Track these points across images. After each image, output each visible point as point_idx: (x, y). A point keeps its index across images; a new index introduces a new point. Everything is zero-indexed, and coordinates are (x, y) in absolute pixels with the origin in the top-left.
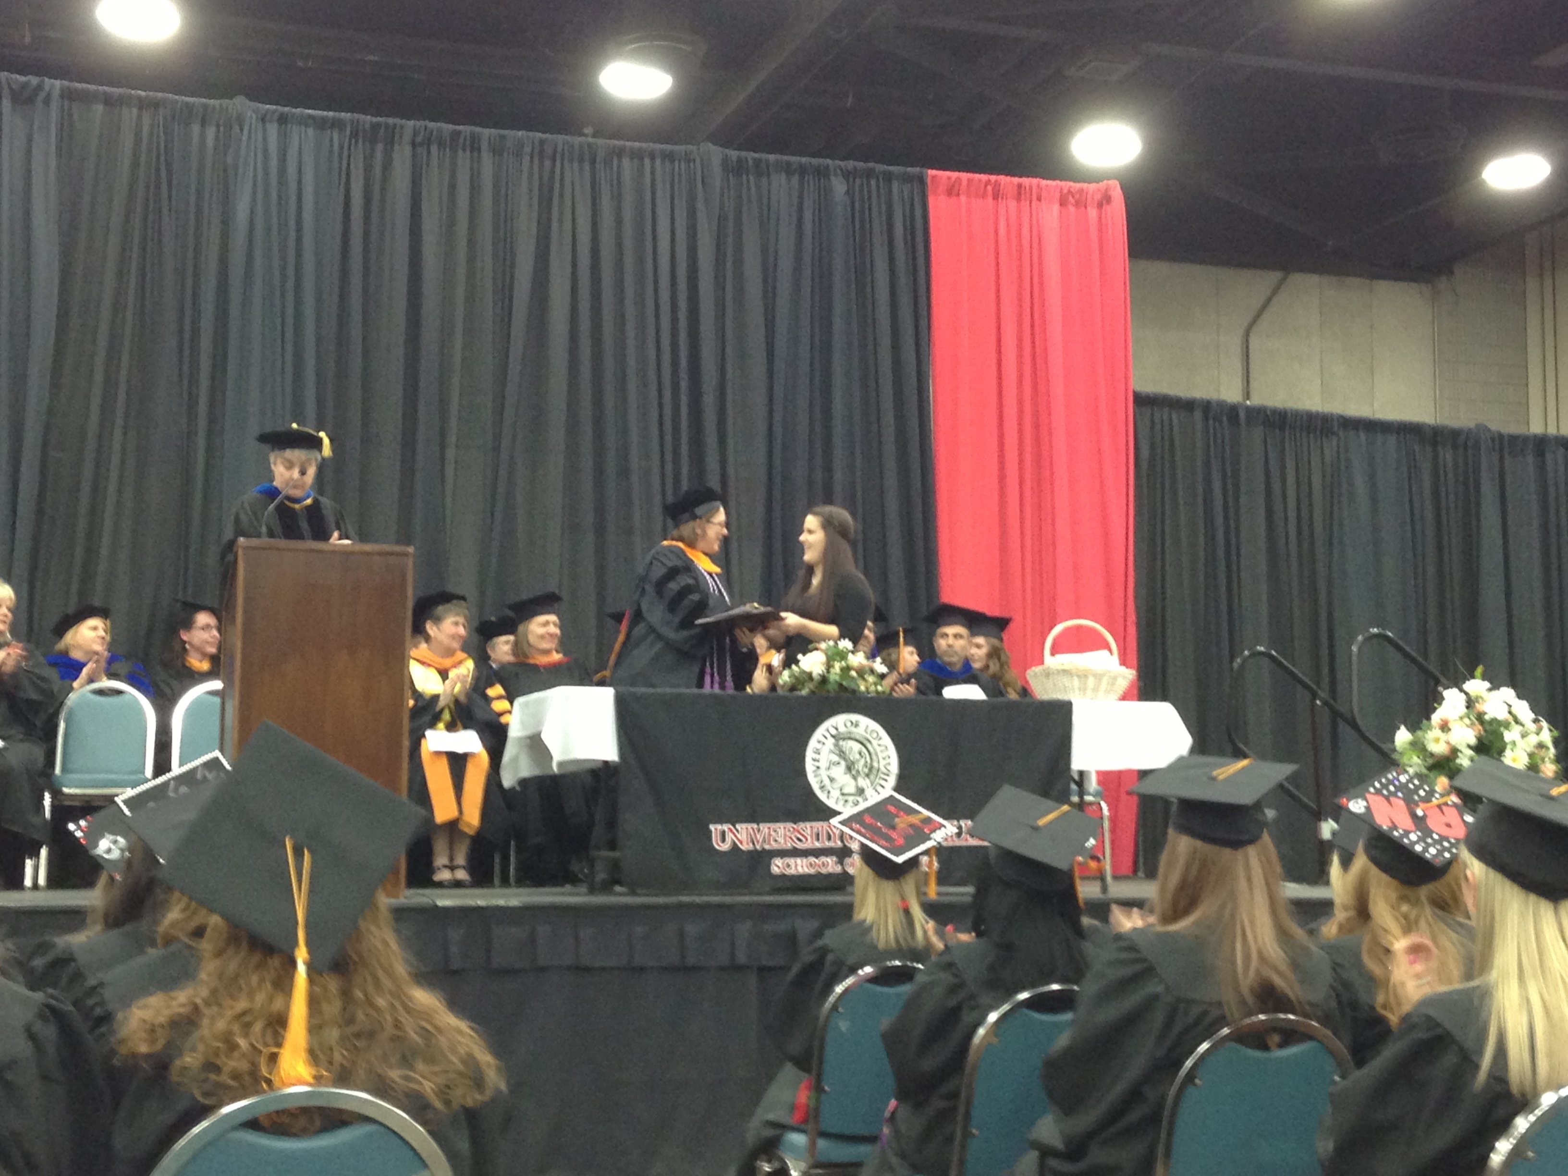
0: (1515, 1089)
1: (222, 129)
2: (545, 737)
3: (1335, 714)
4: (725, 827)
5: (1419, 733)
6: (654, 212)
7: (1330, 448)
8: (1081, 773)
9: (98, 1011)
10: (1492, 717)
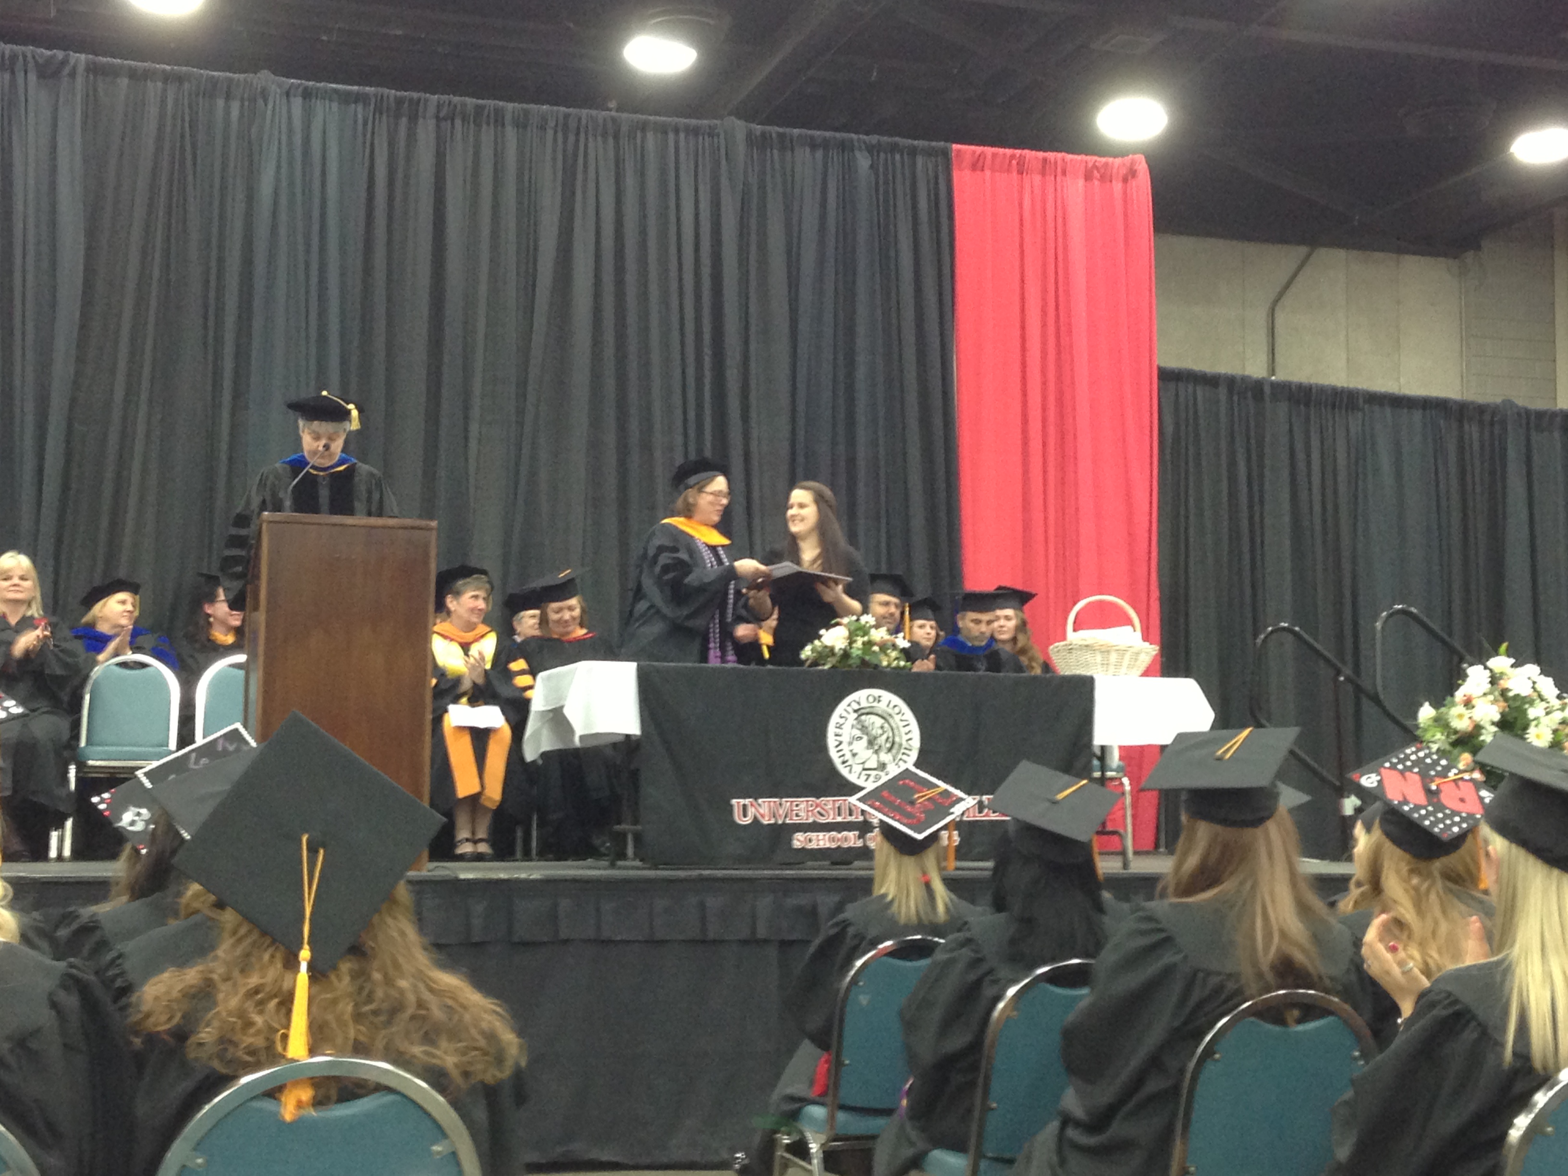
0: (1537, 1064)
1: (246, 103)
2: (567, 712)
3: (1359, 690)
4: (747, 801)
5: (1443, 709)
6: (677, 186)
7: (1355, 423)
8: (1103, 748)
9: (119, 983)
10: (1517, 693)
